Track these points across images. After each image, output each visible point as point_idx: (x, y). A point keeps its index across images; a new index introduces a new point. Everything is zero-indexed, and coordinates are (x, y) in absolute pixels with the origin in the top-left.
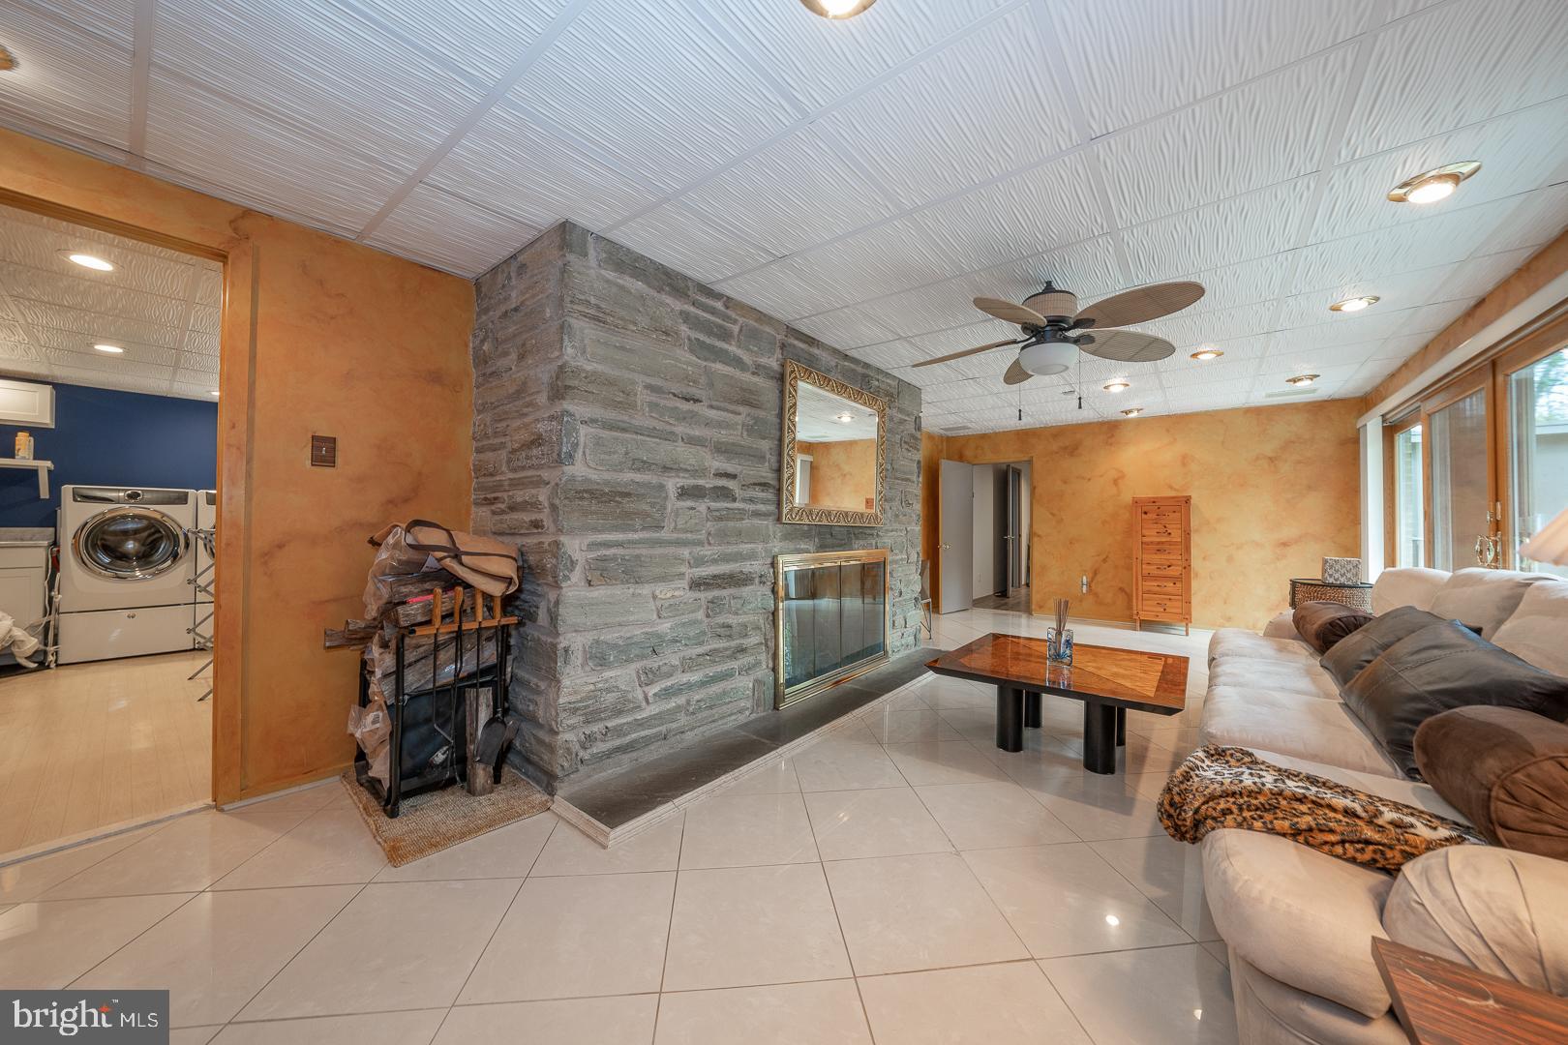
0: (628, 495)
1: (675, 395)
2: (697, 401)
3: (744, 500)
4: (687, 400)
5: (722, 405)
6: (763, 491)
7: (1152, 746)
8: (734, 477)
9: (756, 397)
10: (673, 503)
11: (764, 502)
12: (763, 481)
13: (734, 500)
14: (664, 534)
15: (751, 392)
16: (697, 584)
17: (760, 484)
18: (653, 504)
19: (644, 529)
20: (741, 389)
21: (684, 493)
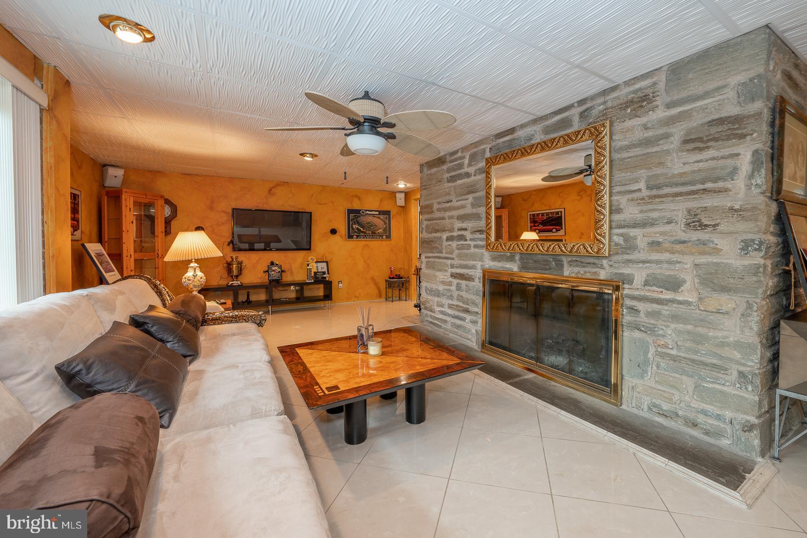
0: (432, 241)
1: (444, 203)
2: (451, 201)
3: (471, 240)
4: (448, 202)
5: (461, 198)
6: (480, 234)
7: (327, 450)
8: (466, 229)
9: (474, 188)
10: (445, 243)
11: (481, 240)
12: (480, 229)
13: (466, 240)
14: (443, 255)
15: (472, 186)
16: (453, 275)
17: (478, 231)
18: (439, 244)
19: (438, 253)
20: (467, 187)
21: (448, 239)
